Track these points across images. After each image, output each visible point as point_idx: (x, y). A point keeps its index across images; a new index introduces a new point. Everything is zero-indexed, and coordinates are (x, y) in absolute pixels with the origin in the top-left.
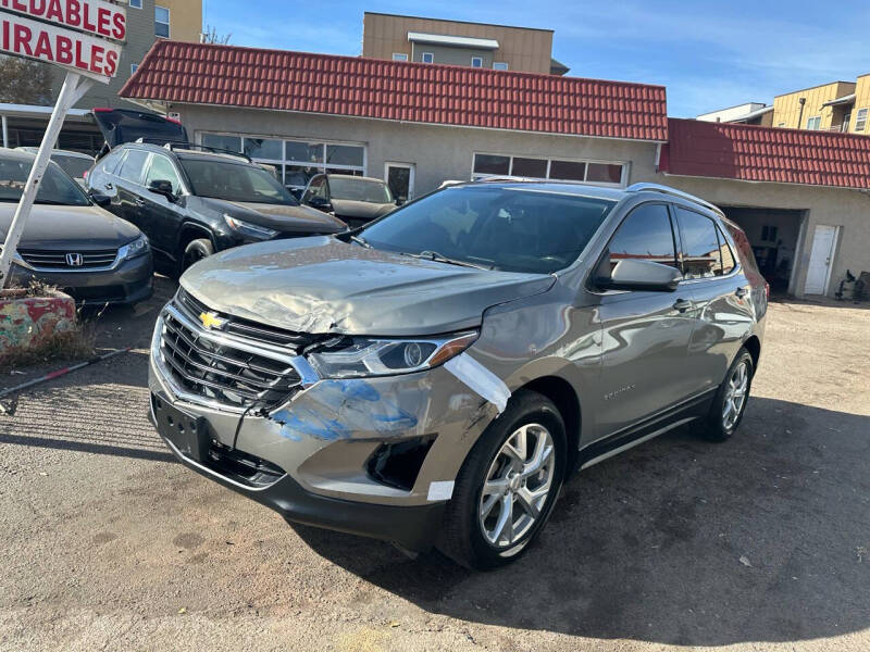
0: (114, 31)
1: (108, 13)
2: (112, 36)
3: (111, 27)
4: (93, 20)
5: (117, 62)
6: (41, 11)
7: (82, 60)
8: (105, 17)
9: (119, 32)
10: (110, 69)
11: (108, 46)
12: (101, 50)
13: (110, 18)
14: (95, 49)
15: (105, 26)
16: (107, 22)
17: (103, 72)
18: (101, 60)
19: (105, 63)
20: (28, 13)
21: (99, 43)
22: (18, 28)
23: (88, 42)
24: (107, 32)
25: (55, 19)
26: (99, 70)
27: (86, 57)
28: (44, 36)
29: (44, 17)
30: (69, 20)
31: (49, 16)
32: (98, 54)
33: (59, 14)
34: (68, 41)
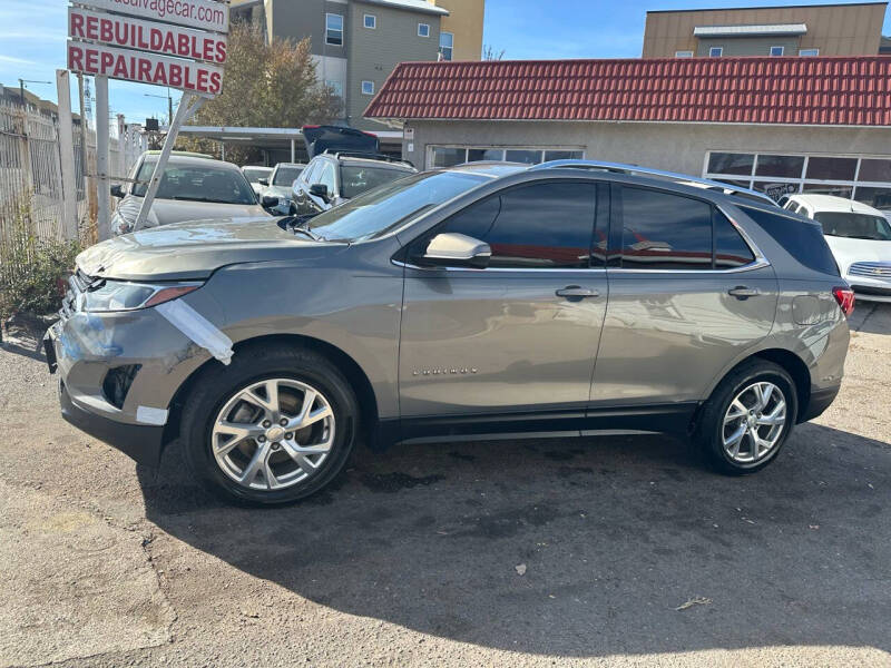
0: (217, 56)
1: (212, 42)
2: (215, 60)
3: (214, 53)
4: (200, 49)
5: (220, 82)
6: (159, 48)
7: (190, 82)
8: (209, 45)
9: (221, 56)
10: (215, 87)
11: (211, 69)
12: (206, 73)
13: (214, 46)
14: (201, 72)
15: (209, 53)
16: (211, 50)
17: (209, 91)
18: (206, 81)
19: (210, 83)
20: (149, 49)
21: (204, 67)
22: (142, 62)
23: (194, 67)
24: (211, 58)
25: (170, 51)
26: (205, 89)
27: (193, 80)
28: (161, 65)
29: (161, 51)
30: (180, 52)
31: (165, 50)
32: (203, 76)
33: (173, 48)
34: (179, 68)
